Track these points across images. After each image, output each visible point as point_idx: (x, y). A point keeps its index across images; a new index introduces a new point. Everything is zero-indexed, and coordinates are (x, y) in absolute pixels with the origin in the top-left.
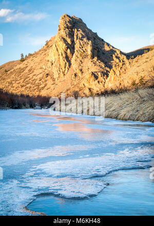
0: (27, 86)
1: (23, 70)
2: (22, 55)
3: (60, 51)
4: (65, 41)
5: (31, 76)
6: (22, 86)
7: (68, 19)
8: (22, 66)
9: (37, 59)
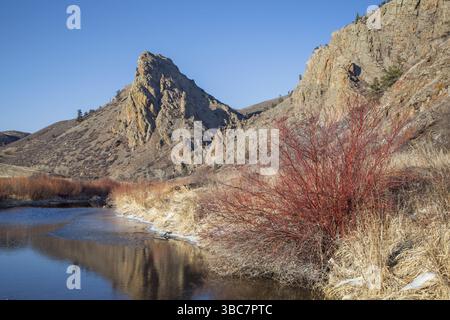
0: (88, 159)
1: (81, 134)
2: (80, 112)
3: (138, 107)
4: (146, 91)
5: (93, 144)
6: (79, 160)
7: (150, 59)
8: (79, 128)
9: (103, 119)
